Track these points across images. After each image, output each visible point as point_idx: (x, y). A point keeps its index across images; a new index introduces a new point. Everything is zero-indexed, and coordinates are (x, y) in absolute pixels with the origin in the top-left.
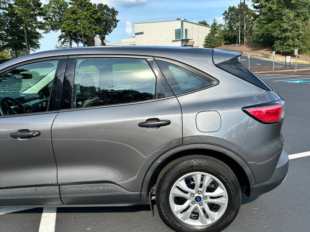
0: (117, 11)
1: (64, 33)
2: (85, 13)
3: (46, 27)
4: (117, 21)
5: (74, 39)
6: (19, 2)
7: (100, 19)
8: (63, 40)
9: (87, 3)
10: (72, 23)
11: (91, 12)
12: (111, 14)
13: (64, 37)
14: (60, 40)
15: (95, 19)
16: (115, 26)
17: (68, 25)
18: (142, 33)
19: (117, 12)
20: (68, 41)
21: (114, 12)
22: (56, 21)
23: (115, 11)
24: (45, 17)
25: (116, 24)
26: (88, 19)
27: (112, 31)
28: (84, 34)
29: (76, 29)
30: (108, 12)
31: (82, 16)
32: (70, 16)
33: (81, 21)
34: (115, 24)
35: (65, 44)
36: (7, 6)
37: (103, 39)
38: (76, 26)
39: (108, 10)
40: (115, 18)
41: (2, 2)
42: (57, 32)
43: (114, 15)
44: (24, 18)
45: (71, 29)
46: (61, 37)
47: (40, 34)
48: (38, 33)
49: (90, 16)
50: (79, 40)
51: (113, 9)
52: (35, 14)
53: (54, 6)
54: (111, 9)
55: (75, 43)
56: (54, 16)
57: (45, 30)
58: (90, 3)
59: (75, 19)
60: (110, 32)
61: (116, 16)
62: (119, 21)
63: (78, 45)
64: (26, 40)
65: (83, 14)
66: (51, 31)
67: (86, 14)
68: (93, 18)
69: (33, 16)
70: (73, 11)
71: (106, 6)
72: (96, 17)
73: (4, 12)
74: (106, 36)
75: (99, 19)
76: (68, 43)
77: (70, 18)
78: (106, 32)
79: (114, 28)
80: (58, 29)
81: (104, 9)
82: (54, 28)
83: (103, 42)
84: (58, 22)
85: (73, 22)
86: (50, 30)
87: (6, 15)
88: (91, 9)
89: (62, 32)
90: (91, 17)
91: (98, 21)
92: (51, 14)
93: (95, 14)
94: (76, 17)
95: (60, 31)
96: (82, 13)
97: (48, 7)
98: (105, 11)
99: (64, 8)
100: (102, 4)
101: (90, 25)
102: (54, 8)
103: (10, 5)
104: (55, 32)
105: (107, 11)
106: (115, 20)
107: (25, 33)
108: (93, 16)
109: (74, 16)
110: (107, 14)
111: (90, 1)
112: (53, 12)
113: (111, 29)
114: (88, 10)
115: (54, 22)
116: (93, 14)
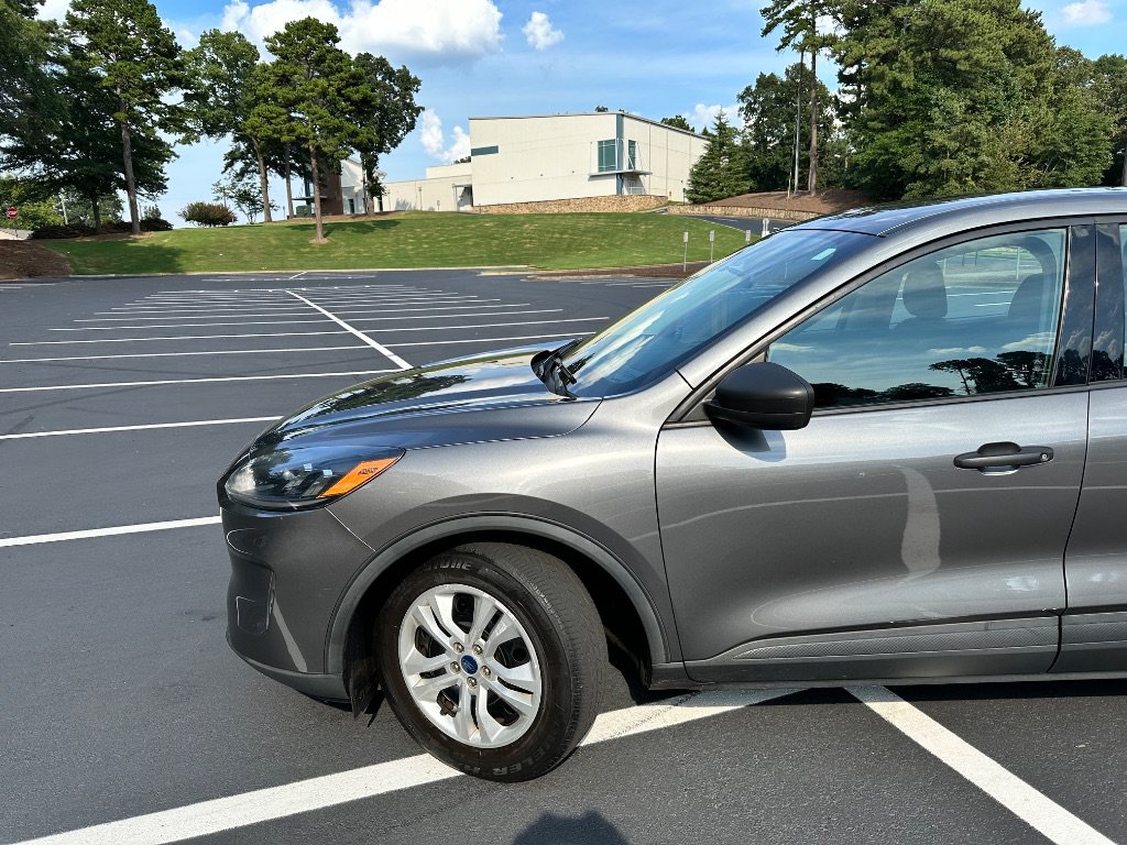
0: (416, 78)
1: (243, 146)
2: (323, 82)
3: (188, 124)
4: (418, 110)
5: (274, 165)
6: (109, 41)
7: (370, 102)
8: (239, 165)
9: (328, 51)
10: (281, 114)
11: (342, 80)
12: (397, 89)
13: (243, 156)
14: (230, 165)
15: (353, 103)
16: (411, 127)
17: (269, 121)
18: (494, 150)
19: (417, 82)
20: (253, 171)
21: (407, 83)
22: (217, 103)
23: (409, 78)
24: (189, 92)
25: (414, 121)
26: (332, 103)
27: (400, 140)
28: (318, 148)
29: (293, 131)
30: (387, 81)
31: (312, 90)
32: (275, 90)
33: (309, 106)
34: (408, 120)
35: (245, 180)
36: (66, 51)
37: (370, 165)
38: (293, 123)
39: (390, 74)
40: (411, 100)
41: (54, 40)
42: (222, 140)
43: (407, 89)
44: (123, 91)
45: (275, 131)
46: (232, 157)
47: (169, 145)
48: (159, 143)
49: (339, 91)
50: (293, 167)
51: (404, 74)
52: (159, 80)
53: (215, 57)
54: (399, 71)
55: (279, 177)
56: (211, 87)
57: (184, 135)
58: (337, 50)
59: (289, 100)
60: (395, 146)
61: (414, 94)
62: (423, 109)
63: (288, 182)
64: (129, 165)
65: (316, 86)
66: (204, 137)
67: (326, 85)
68: (347, 99)
69: (151, 90)
70: (283, 76)
71: (382, 62)
72: (356, 97)
73: (55, 72)
74: (381, 156)
75: (366, 101)
76: (257, 179)
77: (274, 97)
78: (382, 143)
79: (408, 131)
80: (223, 131)
81: (375, 71)
82: (213, 128)
83: (370, 175)
84: (225, 108)
85: (284, 110)
86: (199, 133)
87: (63, 80)
88: (339, 70)
89: (236, 140)
90: (340, 94)
91: (363, 108)
92: (204, 81)
93: (354, 85)
94: (292, 96)
95: (230, 136)
96: (309, 81)
97: (196, 59)
98: (379, 78)
99: (244, 65)
100: (368, 56)
101: (337, 121)
102: (214, 62)
103: (75, 49)
104: (213, 139)
105: (384, 79)
106: (409, 106)
107: (126, 141)
108: (349, 91)
109: (283, 92)
110: (385, 88)
111: (338, 46)
112: (211, 74)
113: (399, 135)
114: (332, 73)
115: (212, 109)
116: (347, 86)
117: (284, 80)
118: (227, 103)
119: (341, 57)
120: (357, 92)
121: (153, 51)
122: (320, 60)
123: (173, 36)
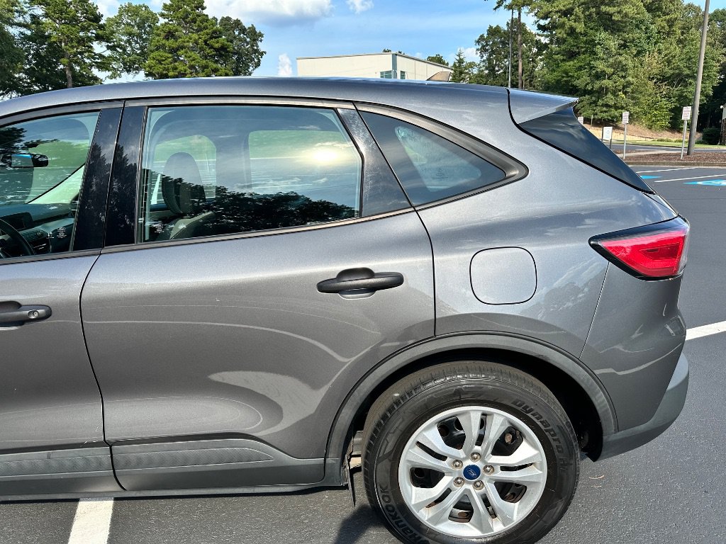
0: (260, 33)
2: (195, 36)
3: (114, 66)
4: (262, 54)
7: (226, 49)
9: (199, 16)
10: (169, 58)
11: (208, 35)
12: (248, 40)
15: (216, 50)
16: (258, 65)
17: (160, 62)
19: (261, 35)
21: (255, 35)
22: (132, 51)
23: (256, 32)
24: (109, 44)
25: (259, 61)
26: (202, 49)
27: (250, 74)
29: (176, 69)
30: (242, 35)
31: (188, 42)
32: (164, 42)
33: (186, 52)
34: (256, 60)
36: (28, 20)
38: (176, 64)
39: (243, 30)
40: (257, 47)
41: (17, 11)
42: (137, 75)
43: (255, 40)
44: (66, 45)
45: (164, 69)
47: (101, 80)
48: (95, 78)
49: (205, 42)
51: (253, 29)
52: (88, 37)
53: (129, 21)
54: (249, 28)
56: (128, 41)
57: (111, 72)
58: (204, 15)
59: (173, 49)
61: (259, 43)
62: (265, 53)
65: (190, 39)
66: (124, 74)
67: (197, 37)
68: (212, 47)
70: (169, 32)
71: (238, 23)
72: (217, 46)
73: (21, 33)
75: (223, 48)
77: (163, 46)
79: (256, 67)
80: (137, 70)
81: (233, 28)
82: (130, 69)
84: (138, 55)
85: (170, 55)
86: (121, 72)
87: (26, 38)
88: (206, 28)
89: (147, 75)
90: (206, 44)
91: (222, 52)
92: (123, 37)
93: (216, 38)
94: (175, 45)
95: (142, 73)
96: (188, 36)
97: (117, 23)
98: (237, 33)
99: (149, 26)
100: (228, 19)
101: (204, 61)
102: (128, 24)
103: (33, 17)
104: (131, 75)
105: (239, 34)
106: (256, 51)
107: (69, 77)
108: (211, 42)
109: (171, 43)
110: (240, 40)
111: (205, 12)
112: (127, 33)
113: (250, 70)
114: (201, 30)
115: (129, 55)
116: (211, 38)
117: (170, 35)
118: (138, 52)
119: (206, 19)
120: (218, 42)
121: (84, 17)
122: (194, 21)
123: (97, 8)
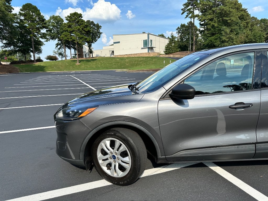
0: (100, 26)
1: (60, 42)
2: (79, 27)
3: (47, 37)
4: (101, 33)
5: (67, 46)
6: (29, 18)
8: (59, 46)
9: (80, 20)
10: (69, 34)
11: (83, 26)
12: (96, 28)
13: (60, 44)
15: (86, 32)
16: (99, 37)
17: (66, 36)
18: (119, 42)
19: (101, 27)
20: (63, 48)
21: (98, 27)
22: (54, 32)
23: (99, 26)
24: (47, 29)
25: (100, 36)
26: (81, 32)
27: (97, 40)
28: (77, 42)
29: (72, 38)
30: (94, 27)
31: (76, 29)
32: (67, 29)
33: (75, 32)
34: (99, 36)
35: (60, 50)
36: (19, 20)
37: (90, 46)
39: (94, 25)
41: (16, 18)
42: (55, 41)
43: (98, 28)
44: (32, 30)
45: (67, 38)
46: (57, 45)
47: (43, 42)
48: (40, 41)
49: (82, 29)
50: (72, 47)
51: (98, 25)
52: (40, 27)
53: (53, 21)
54: (96, 24)
55: (68, 49)
56: (53, 29)
57: (46, 39)
58: (82, 20)
59: (71, 31)
60: (96, 42)
61: (100, 30)
63: (70, 50)
64: (33, 47)
65: (77, 28)
66: (51, 40)
67: (79, 28)
68: (84, 31)
69: (38, 29)
70: (69, 25)
71: (92, 22)
72: (86, 30)
73: (16, 25)
74: (92, 44)
75: (89, 31)
76: (63, 50)
77: (67, 31)
78: (93, 41)
79: (99, 38)
80: (55, 39)
81: (91, 24)
82: (53, 38)
83: (90, 48)
84: (56, 33)
85: (70, 34)
86: (50, 39)
87: (18, 27)
88: (83, 24)
89: (58, 41)
90: (83, 30)
91: (88, 33)
92: (51, 27)
93: (86, 27)
94: (71, 30)
95: (57, 40)
96: (75, 27)
97: (49, 22)
98: (92, 26)
99: (60, 23)
100: (89, 21)
101: (82, 36)
102: (53, 23)
103: (21, 20)
104: (53, 41)
105: (93, 26)
106: (99, 32)
107: (33, 41)
108: (85, 29)
109: (69, 29)
111: (82, 18)
112: (52, 25)
113: (97, 39)
114: (81, 25)
115: (53, 33)
116: (84, 28)
117: (70, 26)
118: (56, 32)
119: (83, 21)
120: (87, 29)
121: (39, 20)
122: (78, 22)
123: (44, 17)
